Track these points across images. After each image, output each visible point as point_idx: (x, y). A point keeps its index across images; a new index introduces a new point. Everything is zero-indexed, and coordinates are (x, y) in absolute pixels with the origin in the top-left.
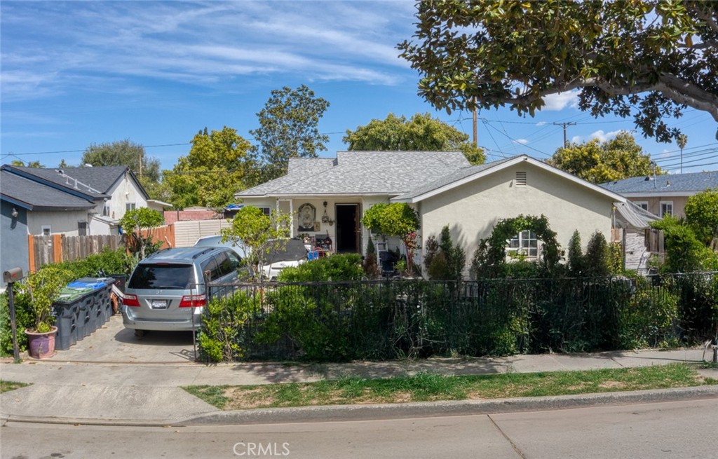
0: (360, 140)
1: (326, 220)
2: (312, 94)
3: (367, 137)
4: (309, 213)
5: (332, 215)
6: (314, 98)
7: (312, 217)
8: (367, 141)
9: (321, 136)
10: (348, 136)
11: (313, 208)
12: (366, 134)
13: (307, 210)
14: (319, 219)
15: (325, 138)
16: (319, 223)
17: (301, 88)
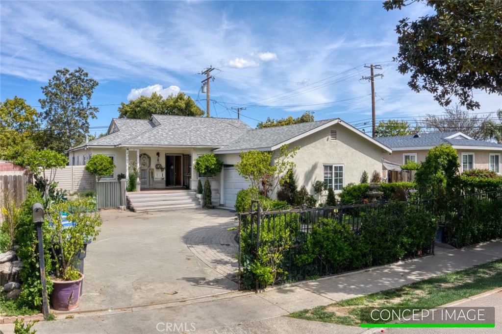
0: (133, 111)
1: (158, 167)
2: (87, 75)
3: (139, 109)
4: (145, 161)
5: (163, 164)
6: (88, 78)
7: (148, 164)
8: (139, 112)
9: (93, 107)
10: (122, 107)
11: (149, 158)
12: (138, 107)
13: (144, 159)
14: (153, 166)
15: (96, 109)
16: (153, 169)
17: (78, 70)
